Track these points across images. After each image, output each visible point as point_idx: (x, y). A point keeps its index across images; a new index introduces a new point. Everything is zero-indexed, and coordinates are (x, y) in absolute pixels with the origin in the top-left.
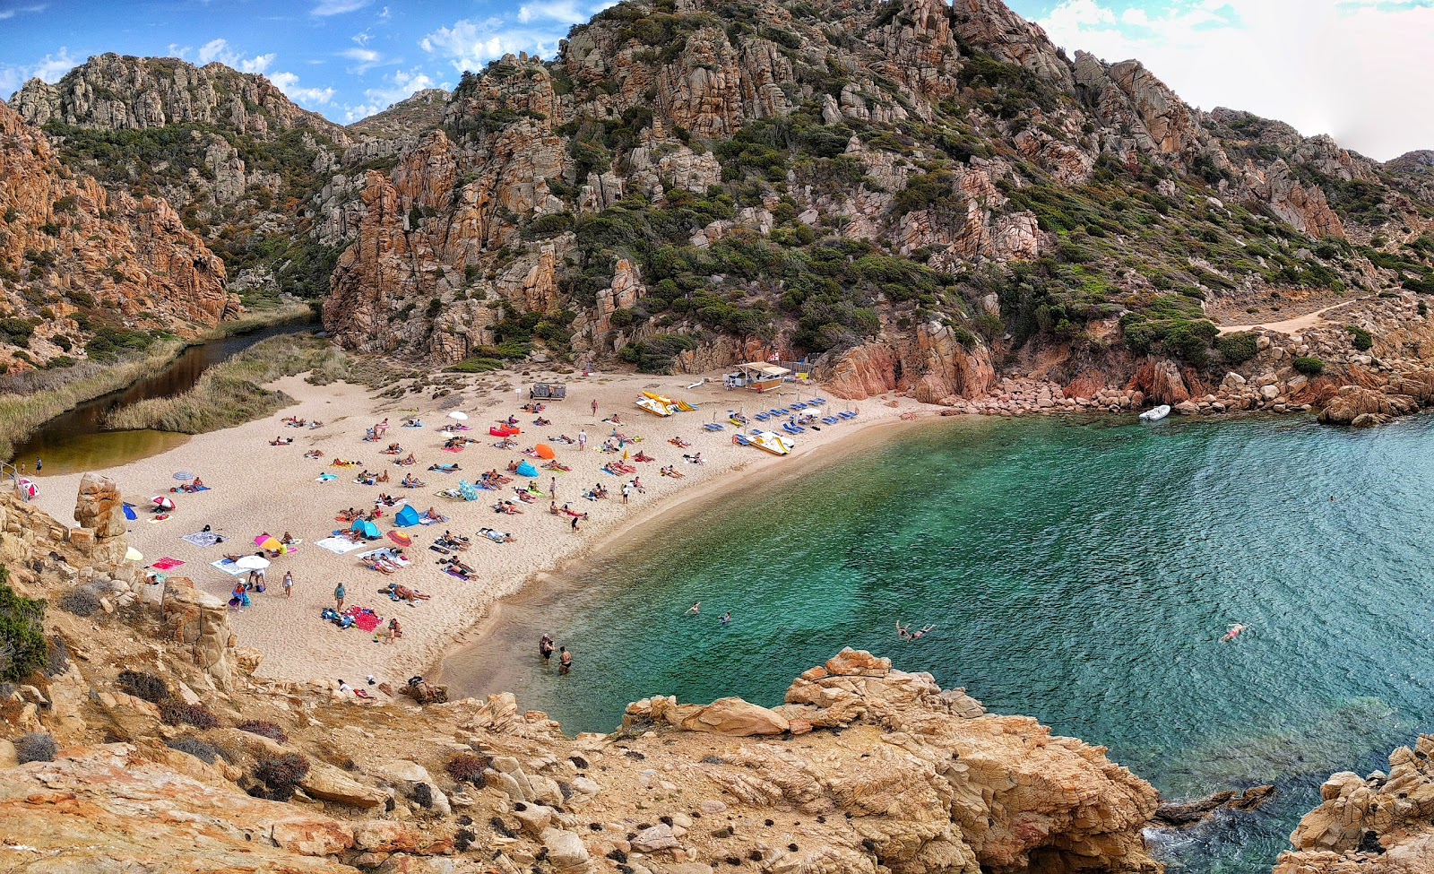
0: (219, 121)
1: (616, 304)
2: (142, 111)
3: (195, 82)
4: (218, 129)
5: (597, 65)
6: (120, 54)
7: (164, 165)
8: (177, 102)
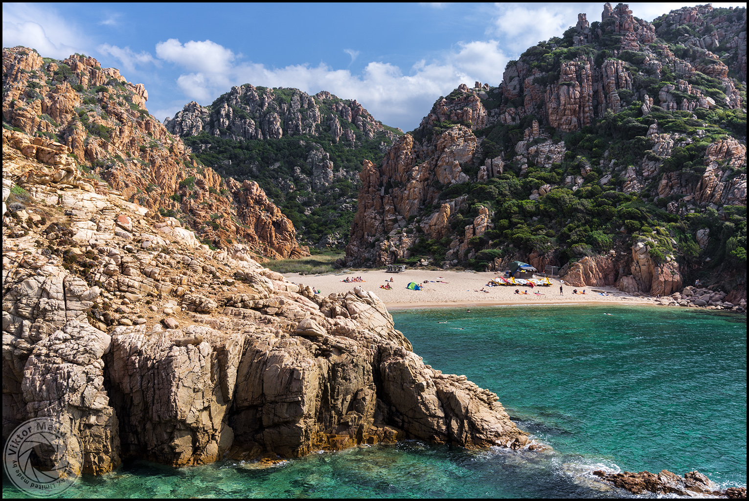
0: (320, 134)
1: (474, 233)
2: (266, 127)
3: (306, 106)
4: (319, 140)
5: (514, 89)
6: (255, 85)
7: (277, 165)
8: (291, 121)
